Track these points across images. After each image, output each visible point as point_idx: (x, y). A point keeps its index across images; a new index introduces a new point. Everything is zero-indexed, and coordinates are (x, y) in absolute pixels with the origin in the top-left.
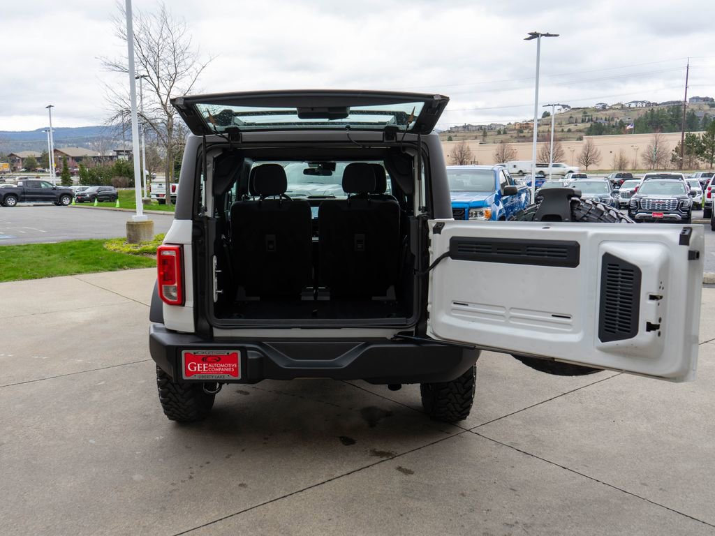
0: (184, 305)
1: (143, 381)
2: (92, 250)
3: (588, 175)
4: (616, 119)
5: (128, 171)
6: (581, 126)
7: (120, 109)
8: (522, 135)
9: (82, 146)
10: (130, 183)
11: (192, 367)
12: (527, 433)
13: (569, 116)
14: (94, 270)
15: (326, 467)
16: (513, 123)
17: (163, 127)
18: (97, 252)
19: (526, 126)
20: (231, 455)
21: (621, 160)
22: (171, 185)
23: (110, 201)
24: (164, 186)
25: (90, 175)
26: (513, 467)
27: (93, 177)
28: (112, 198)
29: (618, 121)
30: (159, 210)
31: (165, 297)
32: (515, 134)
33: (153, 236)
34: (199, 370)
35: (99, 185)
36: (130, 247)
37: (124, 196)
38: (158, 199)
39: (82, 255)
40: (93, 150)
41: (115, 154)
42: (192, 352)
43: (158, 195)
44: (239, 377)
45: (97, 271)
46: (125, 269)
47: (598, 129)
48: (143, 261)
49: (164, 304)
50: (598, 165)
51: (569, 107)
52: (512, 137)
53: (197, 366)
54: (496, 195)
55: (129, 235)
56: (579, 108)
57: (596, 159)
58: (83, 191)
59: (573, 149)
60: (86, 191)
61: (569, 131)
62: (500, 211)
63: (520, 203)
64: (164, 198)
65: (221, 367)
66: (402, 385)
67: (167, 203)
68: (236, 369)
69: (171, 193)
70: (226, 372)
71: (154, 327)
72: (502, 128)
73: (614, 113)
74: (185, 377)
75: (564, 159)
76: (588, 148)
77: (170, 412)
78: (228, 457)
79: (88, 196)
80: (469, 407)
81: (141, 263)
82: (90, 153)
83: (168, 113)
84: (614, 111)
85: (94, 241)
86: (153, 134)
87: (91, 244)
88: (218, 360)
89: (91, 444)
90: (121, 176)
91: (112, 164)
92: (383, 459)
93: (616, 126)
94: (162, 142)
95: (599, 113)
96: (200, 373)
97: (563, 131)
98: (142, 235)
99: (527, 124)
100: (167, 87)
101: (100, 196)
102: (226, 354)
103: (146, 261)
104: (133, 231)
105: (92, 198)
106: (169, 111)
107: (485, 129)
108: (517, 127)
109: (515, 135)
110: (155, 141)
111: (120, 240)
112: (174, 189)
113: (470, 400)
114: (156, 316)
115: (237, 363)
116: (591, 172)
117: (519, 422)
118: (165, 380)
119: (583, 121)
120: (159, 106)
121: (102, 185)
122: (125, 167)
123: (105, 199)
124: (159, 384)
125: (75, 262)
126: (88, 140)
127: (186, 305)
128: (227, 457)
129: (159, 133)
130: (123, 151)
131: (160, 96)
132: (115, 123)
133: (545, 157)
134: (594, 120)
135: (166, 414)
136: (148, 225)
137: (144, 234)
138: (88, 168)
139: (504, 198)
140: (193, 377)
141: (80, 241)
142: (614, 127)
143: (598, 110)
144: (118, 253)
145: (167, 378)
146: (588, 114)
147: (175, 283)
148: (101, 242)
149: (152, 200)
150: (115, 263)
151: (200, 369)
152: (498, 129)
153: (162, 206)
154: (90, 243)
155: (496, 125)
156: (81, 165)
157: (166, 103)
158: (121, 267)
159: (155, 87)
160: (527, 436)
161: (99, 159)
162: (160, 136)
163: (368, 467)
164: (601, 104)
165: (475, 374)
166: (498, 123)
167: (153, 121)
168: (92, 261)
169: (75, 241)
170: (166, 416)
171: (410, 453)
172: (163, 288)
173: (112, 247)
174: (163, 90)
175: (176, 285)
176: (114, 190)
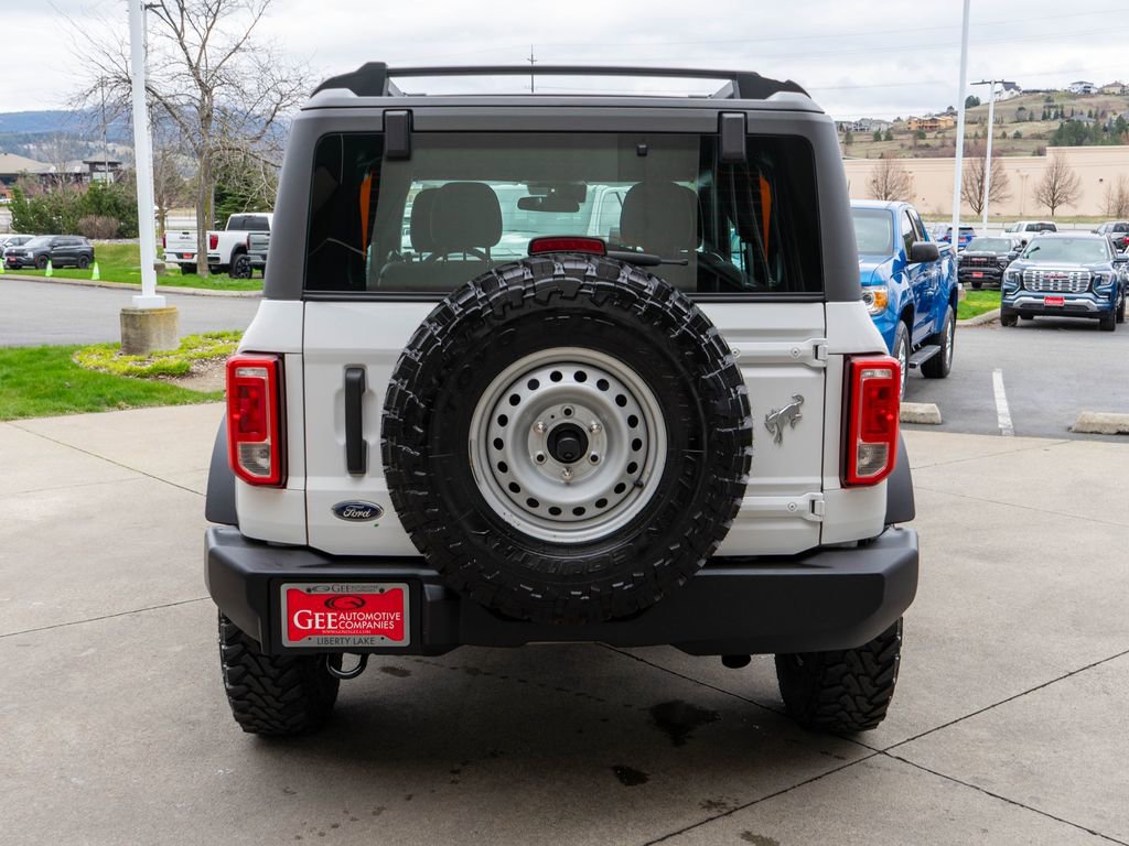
0: (284, 486)
1: (179, 648)
2: (47, 369)
3: (1057, 226)
4: (1110, 115)
5: (115, 205)
6: (1041, 127)
7: (100, 73)
8: (922, 142)
9: (16, 152)
10: (119, 230)
11: (303, 619)
12: (1004, 756)
13: (1017, 106)
14: (55, 410)
15: (591, 834)
16: (904, 118)
17: (194, 114)
18: (60, 372)
19: (930, 125)
20: (383, 808)
21: (1121, 196)
22: (209, 233)
23: (78, 267)
24: (194, 236)
25: (35, 211)
26: (985, 831)
27: (42, 217)
28: (83, 260)
29: (1115, 118)
30: (184, 285)
31: (244, 468)
32: (908, 140)
33: (177, 339)
34: (317, 627)
35: (52, 233)
36: (130, 363)
37: (106, 257)
38: (180, 264)
39: (27, 378)
40: (39, 160)
41: (86, 168)
42: (302, 587)
43: (180, 256)
44: (406, 642)
45: (62, 411)
46: (120, 408)
47: (1074, 134)
48: (158, 391)
49: (239, 483)
50: (1075, 207)
51: (1017, 89)
52: (902, 146)
53: (313, 617)
54: (895, 261)
55: (125, 337)
56: (1038, 91)
57: (1071, 193)
58: (21, 244)
59: (1025, 174)
60: (27, 246)
61: (1018, 136)
62: (904, 295)
63: (940, 277)
64: (195, 260)
65: (367, 620)
66: (752, 657)
67: (199, 272)
68: (399, 624)
69: (209, 251)
70: (376, 631)
71: (216, 532)
72: (884, 128)
73: (1107, 102)
74: (286, 643)
75: (1008, 193)
76: (1056, 172)
77: (247, 716)
78: (378, 812)
79: (31, 255)
80: (886, 702)
81: (154, 394)
82: (32, 167)
83: (201, 84)
84: (1108, 98)
85: (50, 350)
86: (170, 127)
87: (46, 354)
88: (360, 603)
89: (76, 787)
90: (100, 213)
91: (81, 191)
92: (710, 816)
93: (1112, 129)
94: (191, 145)
95: (1077, 101)
96: (319, 632)
97: (1004, 135)
98: (154, 335)
99: (933, 120)
100: (202, 33)
101: (55, 255)
102: (378, 592)
103: (166, 391)
104: (135, 328)
105: (40, 261)
106: (204, 80)
107: (848, 129)
108: (914, 127)
109: (910, 143)
110: (176, 143)
111: (107, 348)
112: (214, 243)
113: (889, 687)
114: (221, 508)
115: (401, 611)
116: (1062, 220)
117: (984, 734)
118: (238, 647)
119: (1045, 117)
120: (185, 68)
121: (60, 233)
122: (110, 197)
123: (68, 263)
124: (226, 658)
125: (13, 392)
126: (27, 140)
127: (288, 487)
128: (374, 813)
129: (182, 125)
130: (103, 164)
131: (185, 49)
132: (89, 105)
133: (969, 188)
134: (1068, 114)
135: (237, 720)
136: (167, 315)
137: (158, 336)
138: (30, 197)
139: (910, 267)
140: (304, 643)
141: (22, 349)
142: (1105, 129)
143: (1073, 96)
144: (105, 375)
145: (243, 643)
146: (1055, 104)
147: (265, 437)
148: (66, 353)
149: (168, 266)
150: (100, 396)
151: (321, 624)
152: (875, 129)
153: (189, 278)
154: (43, 353)
155: (872, 122)
156: (16, 191)
157: (198, 64)
158: (112, 404)
159: (176, 30)
160: (1004, 764)
161: (50, 179)
162: (186, 131)
163: (680, 833)
164: (1081, 83)
165: (901, 635)
166: (874, 118)
167: (170, 100)
168: (49, 389)
169: (11, 349)
170: (238, 724)
171: (766, 803)
172: (239, 449)
173: (90, 361)
174: (191, 37)
175: (268, 441)
176: (84, 244)
